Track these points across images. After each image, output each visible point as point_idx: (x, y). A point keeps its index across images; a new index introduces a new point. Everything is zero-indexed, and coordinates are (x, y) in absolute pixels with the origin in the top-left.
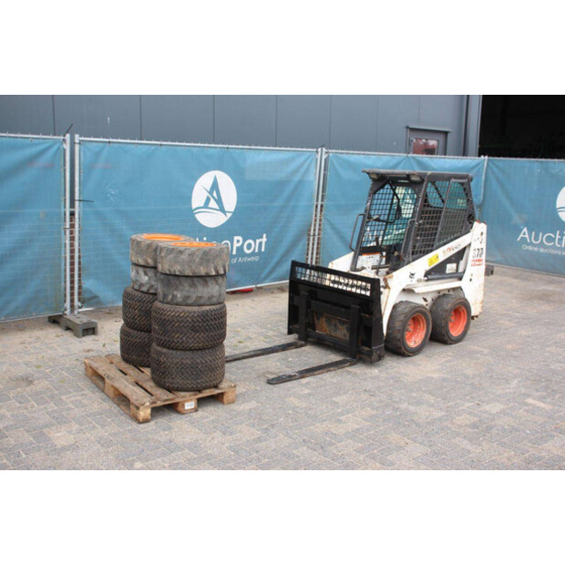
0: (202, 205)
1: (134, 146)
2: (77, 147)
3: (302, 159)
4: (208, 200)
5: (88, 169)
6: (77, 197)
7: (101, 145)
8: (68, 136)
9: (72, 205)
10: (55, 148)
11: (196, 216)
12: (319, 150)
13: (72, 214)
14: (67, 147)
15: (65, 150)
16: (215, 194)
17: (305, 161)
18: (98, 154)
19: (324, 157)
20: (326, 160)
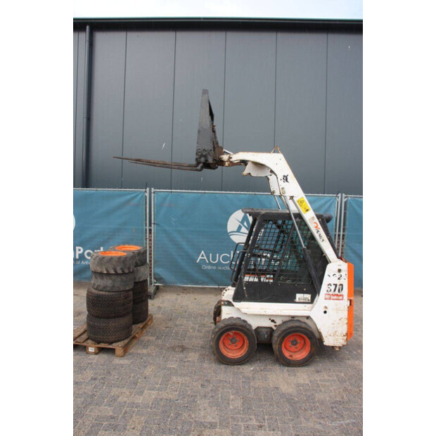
0: (236, 230)
1: (187, 194)
2: (153, 195)
3: (322, 202)
4: (240, 228)
5: (159, 206)
6: (153, 222)
7: (167, 193)
8: (148, 189)
9: (150, 225)
10: (140, 196)
11: (231, 237)
12: (339, 195)
13: (150, 230)
14: (147, 194)
15: (146, 197)
16: (245, 224)
17: (326, 203)
18: (165, 199)
19: (344, 200)
20: (345, 202)
